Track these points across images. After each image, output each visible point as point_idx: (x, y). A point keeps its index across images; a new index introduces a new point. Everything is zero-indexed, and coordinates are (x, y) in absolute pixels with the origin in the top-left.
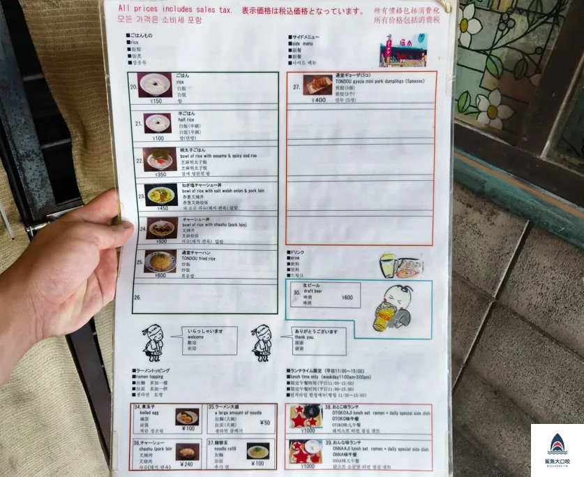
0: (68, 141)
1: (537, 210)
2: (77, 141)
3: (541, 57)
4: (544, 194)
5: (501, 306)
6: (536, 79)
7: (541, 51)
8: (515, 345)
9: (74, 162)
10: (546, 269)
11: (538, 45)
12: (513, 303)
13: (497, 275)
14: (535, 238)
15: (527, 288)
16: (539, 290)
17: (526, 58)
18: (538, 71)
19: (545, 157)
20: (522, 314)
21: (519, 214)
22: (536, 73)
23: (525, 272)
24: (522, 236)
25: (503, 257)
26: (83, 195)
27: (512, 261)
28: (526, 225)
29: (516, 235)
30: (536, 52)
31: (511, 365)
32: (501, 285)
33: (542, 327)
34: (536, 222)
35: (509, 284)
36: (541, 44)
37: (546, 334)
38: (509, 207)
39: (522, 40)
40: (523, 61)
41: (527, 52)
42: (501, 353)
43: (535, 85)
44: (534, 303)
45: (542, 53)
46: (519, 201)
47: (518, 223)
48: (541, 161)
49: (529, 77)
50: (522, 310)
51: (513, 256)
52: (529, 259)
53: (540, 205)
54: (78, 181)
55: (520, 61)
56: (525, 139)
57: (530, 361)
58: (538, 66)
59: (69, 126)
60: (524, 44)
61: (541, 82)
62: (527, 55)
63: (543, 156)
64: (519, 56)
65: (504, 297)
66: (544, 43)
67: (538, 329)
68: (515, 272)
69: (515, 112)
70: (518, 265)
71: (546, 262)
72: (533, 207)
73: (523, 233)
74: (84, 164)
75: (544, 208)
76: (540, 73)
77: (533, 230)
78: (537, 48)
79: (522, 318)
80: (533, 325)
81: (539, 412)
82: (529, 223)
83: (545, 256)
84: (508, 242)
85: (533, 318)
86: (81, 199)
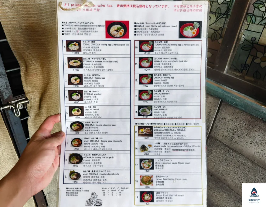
0: (18, 69)
1: (224, 95)
2: (23, 68)
3: (222, 32)
4: (226, 89)
5: (211, 137)
6: (220, 41)
7: (221, 29)
8: (218, 154)
9: (22, 78)
10: (229, 120)
11: (220, 27)
12: (216, 136)
13: (209, 124)
14: (224, 107)
15: (222, 129)
16: (227, 129)
17: (216, 32)
18: (221, 37)
19: (226, 73)
20: (220, 140)
21: (217, 97)
22: (220, 38)
23: (221, 122)
24: (218, 106)
25: (211, 116)
26: (26, 93)
27: (215, 117)
28: (220, 102)
29: (216, 106)
30: (220, 30)
31: (217, 163)
32: (211, 128)
33: (229, 145)
34: (224, 100)
35: (214, 127)
36: (222, 26)
37: (231, 148)
38: (212, 94)
39: (214, 25)
40: (214, 33)
41: (216, 29)
42: (212, 158)
43: (220, 43)
44: (225, 135)
45: (222, 30)
46: (216, 91)
47: (217, 101)
48: (224, 75)
49: (217, 40)
50: (220, 138)
51: (215, 115)
52: (222, 116)
53: (225, 93)
54: (23, 87)
55: (213, 33)
56: (217, 66)
57: (225, 160)
58: (221, 35)
59: (19, 62)
60: (215, 26)
61: (222, 42)
62: (216, 31)
63: (225, 72)
64: (213, 31)
65: (212, 133)
66: (223, 26)
67: (227, 146)
68: (216, 122)
69: (213, 54)
70: (217, 119)
71: (229, 117)
72: (222, 94)
73: (219, 105)
74: (26, 79)
75: (226, 94)
76: (222, 38)
77: (223, 104)
78: (220, 28)
79: (220, 142)
80: (225, 144)
81: (230, 183)
82: (221, 100)
83: (228, 114)
84: (212, 110)
85: (225, 141)
86: (25, 95)
